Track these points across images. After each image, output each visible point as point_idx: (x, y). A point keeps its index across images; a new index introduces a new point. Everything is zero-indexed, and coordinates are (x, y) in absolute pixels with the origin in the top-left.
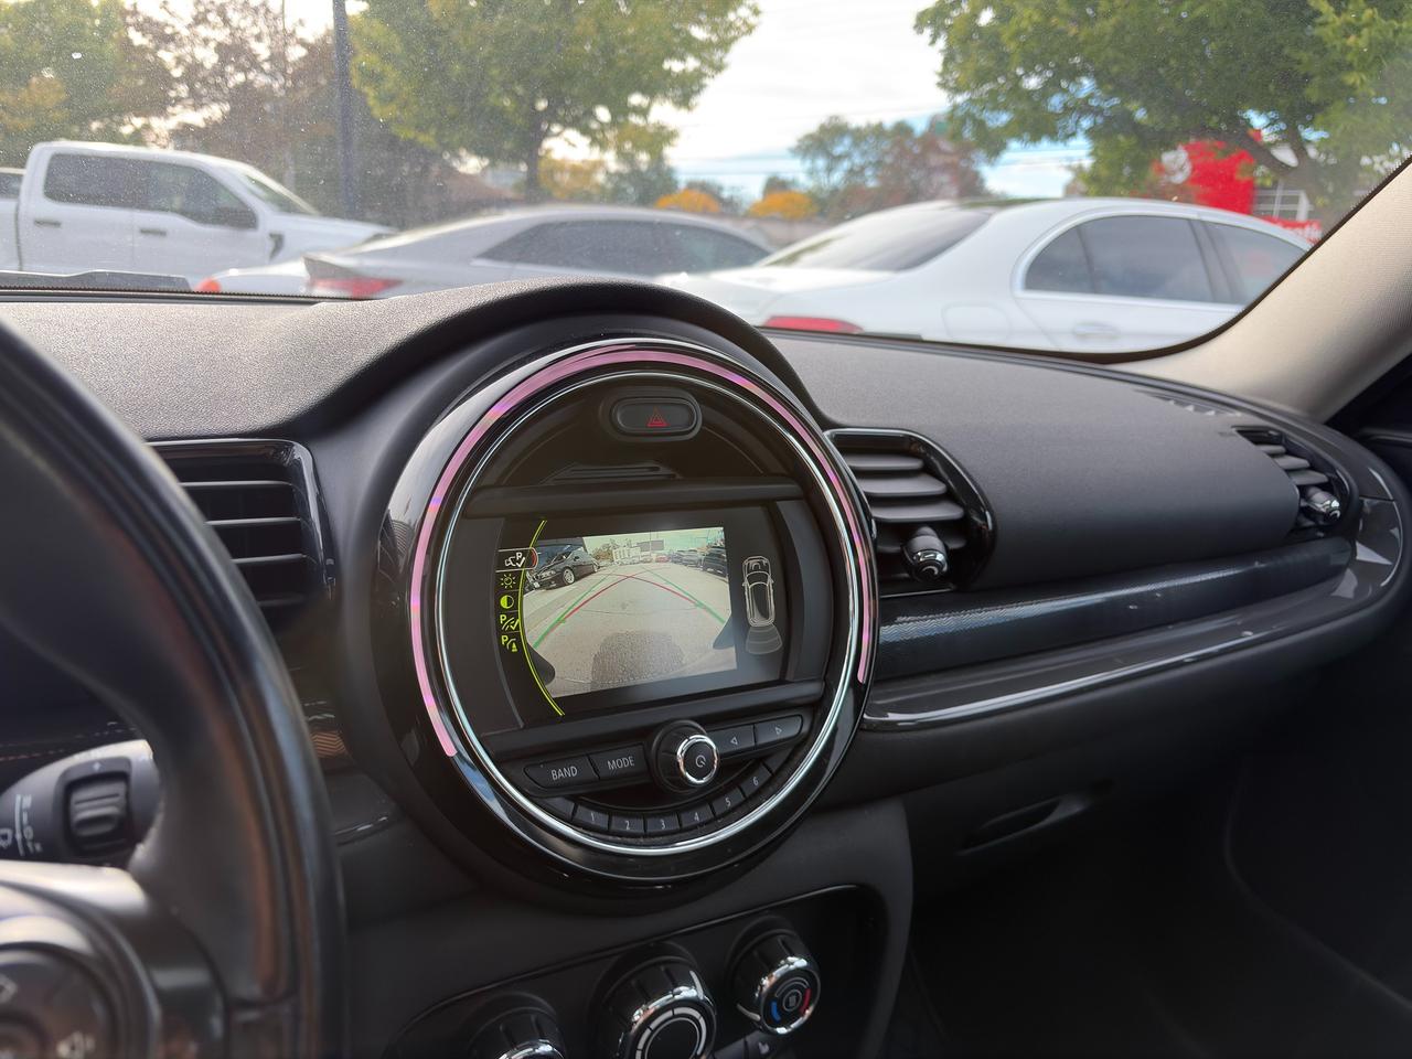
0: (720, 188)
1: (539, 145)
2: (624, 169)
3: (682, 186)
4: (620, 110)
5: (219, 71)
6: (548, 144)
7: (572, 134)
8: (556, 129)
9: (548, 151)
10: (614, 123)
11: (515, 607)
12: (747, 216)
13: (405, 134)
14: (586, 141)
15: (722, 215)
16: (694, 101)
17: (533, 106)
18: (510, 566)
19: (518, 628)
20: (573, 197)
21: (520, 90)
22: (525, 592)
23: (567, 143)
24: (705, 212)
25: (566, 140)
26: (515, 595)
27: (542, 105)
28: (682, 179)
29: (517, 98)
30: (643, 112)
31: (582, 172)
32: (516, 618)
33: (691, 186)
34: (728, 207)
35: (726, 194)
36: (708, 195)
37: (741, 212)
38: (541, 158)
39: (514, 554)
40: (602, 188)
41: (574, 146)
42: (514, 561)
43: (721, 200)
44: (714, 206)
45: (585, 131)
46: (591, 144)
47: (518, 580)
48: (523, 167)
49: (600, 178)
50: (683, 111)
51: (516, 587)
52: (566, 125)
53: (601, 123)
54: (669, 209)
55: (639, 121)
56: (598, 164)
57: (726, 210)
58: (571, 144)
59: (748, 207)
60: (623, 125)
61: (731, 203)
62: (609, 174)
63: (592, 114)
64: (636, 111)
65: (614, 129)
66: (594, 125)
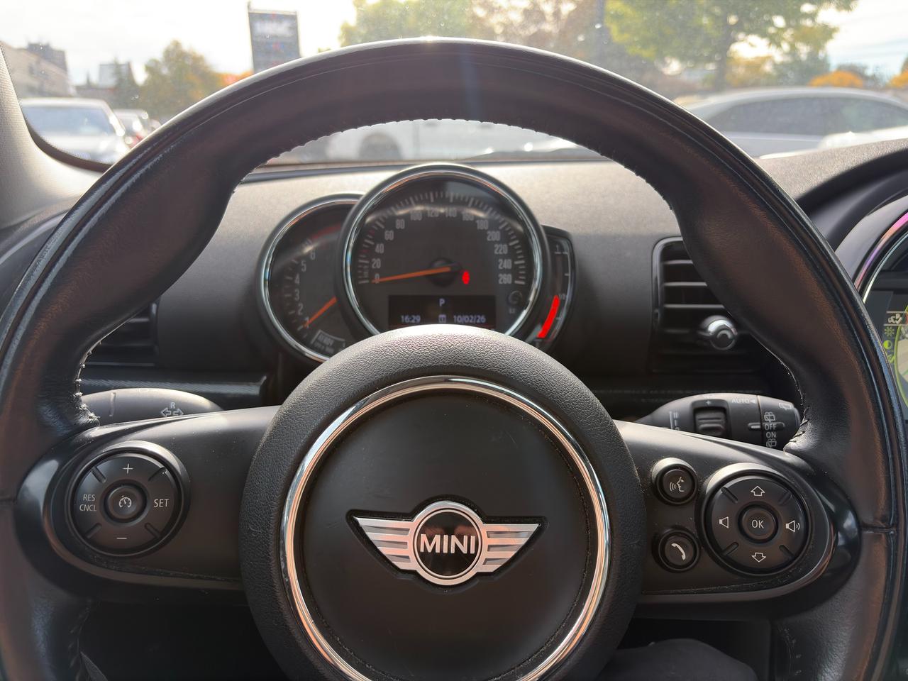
0: (865, 68)
1: (728, 49)
2: (788, 59)
3: (833, 68)
4: (793, 16)
7: (754, 39)
8: (741, 36)
9: (734, 52)
10: (788, 26)
11: (893, 348)
12: (886, 88)
13: (632, 51)
14: (765, 42)
15: (865, 88)
16: (852, 4)
17: (725, 21)
18: (892, 323)
19: (893, 362)
20: (744, 85)
21: (717, 10)
22: (899, 340)
23: (750, 45)
24: (852, 86)
25: (749, 43)
26: (894, 341)
27: (733, 20)
29: (715, 18)
30: (812, 16)
31: (754, 66)
32: (893, 355)
33: (841, 68)
34: (872, 82)
35: (869, 72)
36: (855, 74)
37: (881, 85)
38: (730, 58)
39: (894, 315)
40: (768, 75)
41: (756, 47)
42: (895, 319)
43: (866, 78)
44: (859, 82)
45: (763, 34)
46: (770, 45)
47: (896, 332)
48: (711, 67)
49: (768, 68)
50: (844, 12)
51: (894, 336)
52: (749, 32)
53: (778, 28)
54: (820, 85)
55: (808, 23)
56: (769, 58)
57: (869, 83)
58: (752, 46)
59: (887, 81)
60: (798, 27)
61: (874, 78)
62: (775, 65)
63: (771, 23)
64: (806, 16)
65: (788, 31)
66: (771, 30)
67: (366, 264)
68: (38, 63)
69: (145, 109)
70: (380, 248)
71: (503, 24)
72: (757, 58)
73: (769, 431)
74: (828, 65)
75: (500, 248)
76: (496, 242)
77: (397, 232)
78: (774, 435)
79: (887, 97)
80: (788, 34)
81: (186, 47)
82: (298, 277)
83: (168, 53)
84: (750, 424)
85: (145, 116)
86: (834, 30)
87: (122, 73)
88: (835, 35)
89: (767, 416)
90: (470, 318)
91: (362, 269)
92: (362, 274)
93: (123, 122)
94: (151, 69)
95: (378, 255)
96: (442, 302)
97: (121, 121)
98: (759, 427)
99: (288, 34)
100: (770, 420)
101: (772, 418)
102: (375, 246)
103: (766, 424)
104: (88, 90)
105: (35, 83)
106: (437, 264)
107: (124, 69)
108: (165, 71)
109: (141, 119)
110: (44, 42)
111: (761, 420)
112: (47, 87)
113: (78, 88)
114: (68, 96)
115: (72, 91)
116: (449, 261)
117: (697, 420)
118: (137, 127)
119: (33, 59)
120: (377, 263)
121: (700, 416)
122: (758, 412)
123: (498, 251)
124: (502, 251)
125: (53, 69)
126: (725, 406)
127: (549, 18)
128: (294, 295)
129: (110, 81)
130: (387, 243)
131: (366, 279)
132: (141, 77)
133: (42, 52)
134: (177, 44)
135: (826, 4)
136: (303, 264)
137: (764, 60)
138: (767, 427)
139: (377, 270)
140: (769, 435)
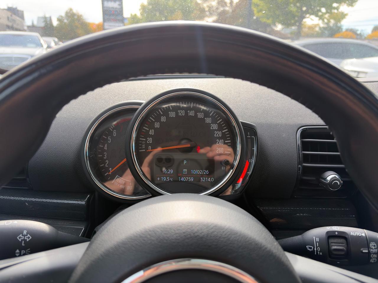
0: (357, 30)
1: (302, 21)
2: (325, 26)
3: (344, 30)
4: (329, 8)
5: (217, 9)
6: (304, 20)
7: (313, 17)
8: (308, 16)
9: (305, 22)
10: (327, 12)
12: (365, 39)
14: (317, 18)
15: (357, 39)
16: (354, 4)
17: (301, 9)
20: (308, 36)
21: (298, 4)
23: (311, 20)
24: (351, 38)
25: (311, 19)
27: (304, 9)
28: (344, 28)
29: (297, 7)
30: (337, 8)
31: (311, 28)
33: (347, 30)
35: (359, 32)
36: (353, 33)
37: (363, 37)
38: (303, 24)
40: (317, 32)
41: (313, 20)
43: (357, 35)
44: (354, 36)
45: (317, 16)
46: (319, 20)
49: (317, 29)
50: (350, 7)
52: (311, 14)
53: (323, 13)
54: (338, 37)
55: (336, 11)
56: (318, 25)
57: (358, 37)
58: (312, 20)
59: (366, 36)
60: (331, 13)
61: (360, 35)
62: (320, 28)
63: (320, 11)
64: (335, 8)
65: (327, 14)
66: (320, 14)
67: (144, 141)
68: (11, 16)
69: (56, 37)
70: (152, 132)
71: (208, 6)
72: (313, 25)
73: (373, 254)
74: (342, 29)
75: (217, 133)
76: (215, 130)
77: (162, 124)
78: (375, 256)
79: (365, 42)
80: (327, 16)
81: (75, 11)
82: (106, 145)
83: (67, 13)
84: (362, 249)
85: (56, 40)
86: (346, 15)
87: (47, 22)
88: (347, 17)
89: (372, 245)
90: (200, 172)
91: (141, 143)
92: (141, 146)
93: (46, 42)
94: (60, 20)
95: (150, 136)
96: (185, 162)
97: (45, 42)
98: (367, 251)
99: (118, 7)
100: (373, 247)
101: (375, 246)
102: (149, 131)
103: (372, 250)
104: (32, 28)
105: (10, 24)
106: (183, 142)
107: (48, 19)
108: (66, 21)
109: (54, 41)
110: (14, 7)
111: (368, 247)
112: (15, 26)
113: (28, 27)
114: (24, 30)
115: (26, 28)
116: (189, 140)
117: (330, 243)
118: (53, 44)
119: (9, 14)
120: (150, 140)
121: (331, 240)
122: (366, 242)
123: (216, 135)
124: (219, 135)
125: (17, 18)
126: (347, 237)
127: (228, 5)
128: (104, 156)
129: (42, 25)
130: (156, 129)
131: (144, 149)
132: (55, 23)
133: (13, 11)
134: (71, 10)
135: (343, 4)
136: (109, 139)
137: (316, 26)
138: (372, 251)
139: (150, 144)
140: (372, 256)
